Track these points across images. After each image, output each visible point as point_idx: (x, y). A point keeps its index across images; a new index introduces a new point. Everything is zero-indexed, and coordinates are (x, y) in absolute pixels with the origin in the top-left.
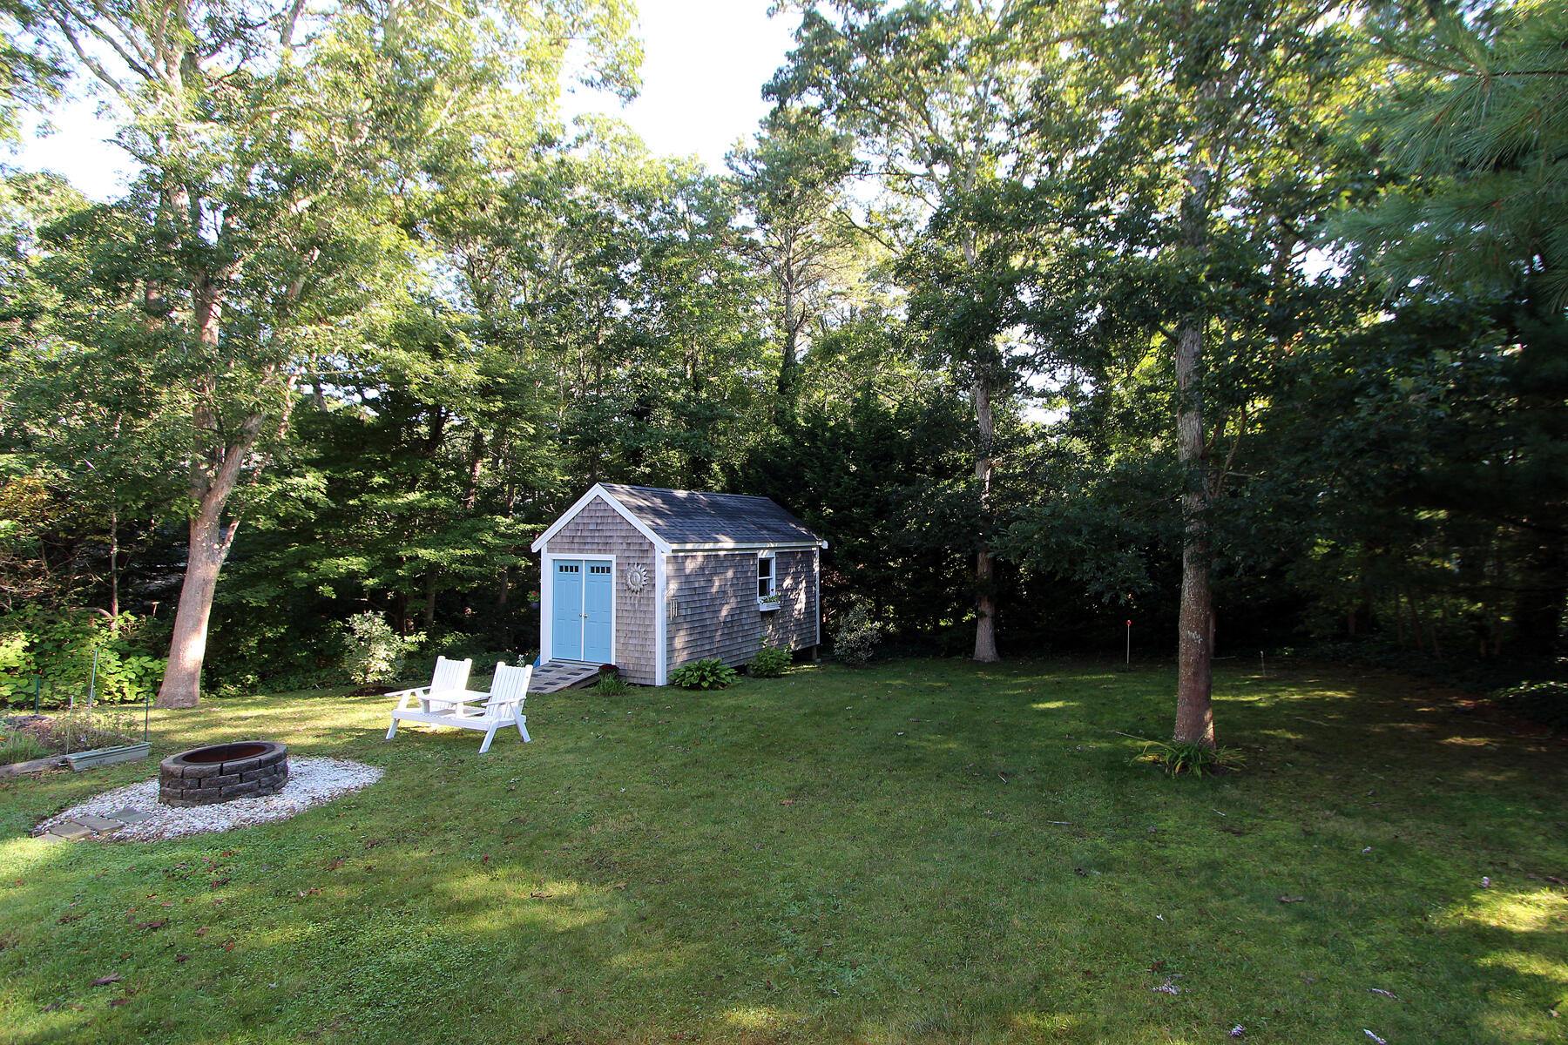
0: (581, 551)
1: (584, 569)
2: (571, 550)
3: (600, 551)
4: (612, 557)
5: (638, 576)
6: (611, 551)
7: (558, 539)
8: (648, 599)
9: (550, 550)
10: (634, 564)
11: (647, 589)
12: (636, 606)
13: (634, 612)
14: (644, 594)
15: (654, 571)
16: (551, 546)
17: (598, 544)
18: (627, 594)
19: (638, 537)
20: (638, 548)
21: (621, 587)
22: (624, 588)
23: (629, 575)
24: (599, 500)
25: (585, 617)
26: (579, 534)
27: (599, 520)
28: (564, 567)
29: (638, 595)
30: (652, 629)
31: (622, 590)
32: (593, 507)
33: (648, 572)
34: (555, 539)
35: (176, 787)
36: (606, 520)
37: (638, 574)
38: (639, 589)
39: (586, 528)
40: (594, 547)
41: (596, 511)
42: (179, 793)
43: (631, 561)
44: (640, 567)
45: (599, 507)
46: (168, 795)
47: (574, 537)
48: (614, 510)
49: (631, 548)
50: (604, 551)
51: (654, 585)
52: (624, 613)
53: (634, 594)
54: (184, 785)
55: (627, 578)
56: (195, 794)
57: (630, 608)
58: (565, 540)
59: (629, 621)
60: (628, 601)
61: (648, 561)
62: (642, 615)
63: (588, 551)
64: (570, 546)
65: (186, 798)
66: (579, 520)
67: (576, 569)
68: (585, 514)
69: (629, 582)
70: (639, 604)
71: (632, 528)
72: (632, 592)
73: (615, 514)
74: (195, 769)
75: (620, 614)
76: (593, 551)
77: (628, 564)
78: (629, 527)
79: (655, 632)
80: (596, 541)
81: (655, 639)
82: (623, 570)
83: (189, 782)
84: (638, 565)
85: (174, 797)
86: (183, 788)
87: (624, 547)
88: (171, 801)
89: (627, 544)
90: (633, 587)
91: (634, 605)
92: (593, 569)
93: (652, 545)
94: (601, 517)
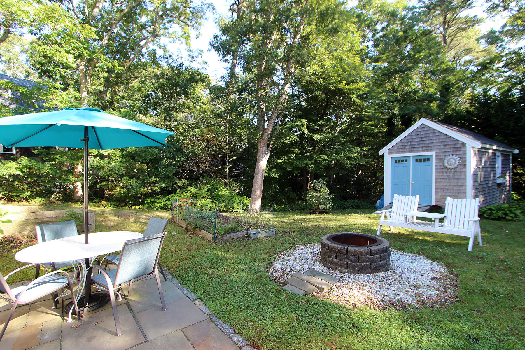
0: (410, 152)
1: (411, 161)
2: (405, 152)
3: (423, 151)
4: (433, 153)
6: (431, 150)
7: (396, 148)
8: (461, 172)
10: (450, 155)
11: (460, 167)
12: (451, 176)
13: (449, 179)
14: (458, 170)
15: (465, 158)
16: (391, 151)
17: (423, 147)
18: (444, 171)
19: (453, 141)
20: (452, 146)
21: (439, 167)
22: (442, 168)
23: (446, 161)
24: (423, 126)
25: (412, 183)
26: (409, 144)
27: (423, 136)
28: (397, 161)
29: (452, 171)
30: (464, 188)
31: (440, 169)
32: (419, 130)
33: (461, 158)
34: (393, 148)
35: (342, 260)
36: (428, 135)
37: (453, 160)
38: (454, 167)
39: (414, 140)
40: (420, 149)
41: (421, 131)
42: (345, 264)
43: (447, 154)
44: (454, 156)
45: (423, 130)
46: (336, 264)
47: (406, 146)
48: (434, 130)
49: (447, 147)
50: (427, 150)
51: (465, 165)
52: (442, 180)
53: (450, 170)
54: (349, 259)
55: (444, 163)
56: (356, 266)
57: (446, 177)
58: (400, 148)
59: (445, 184)
60: (445, 174)
61: (461, 153)
62: (456, 181)
63: (414, 151)
64: (403, 150)
65: (349, 268)
66: (409, 138)
67: (406, 161)
68: (414, 134)
69: (446, 165)
70: (454, 175)
71: (448, 137)
72: (448, 169)
73: (435, 131)
74: (356, 250)
75: (439, 181)
76: (418, 151)
77: (445, 155)
78: (445, 137)
79: (466, 189)
80: (421, 146)
81: (466, 193)
82: (441, 159)
83: (352, 258)
84: (453, 155)
85: (341, 266)
86: (348, 261)
87: (442, 147)
88: (339, 268)
89: (444, 145)
90: (449, 167)
91: (449, 176)
92: (418, 160)
93: (463, 144)
94: (427, 134)
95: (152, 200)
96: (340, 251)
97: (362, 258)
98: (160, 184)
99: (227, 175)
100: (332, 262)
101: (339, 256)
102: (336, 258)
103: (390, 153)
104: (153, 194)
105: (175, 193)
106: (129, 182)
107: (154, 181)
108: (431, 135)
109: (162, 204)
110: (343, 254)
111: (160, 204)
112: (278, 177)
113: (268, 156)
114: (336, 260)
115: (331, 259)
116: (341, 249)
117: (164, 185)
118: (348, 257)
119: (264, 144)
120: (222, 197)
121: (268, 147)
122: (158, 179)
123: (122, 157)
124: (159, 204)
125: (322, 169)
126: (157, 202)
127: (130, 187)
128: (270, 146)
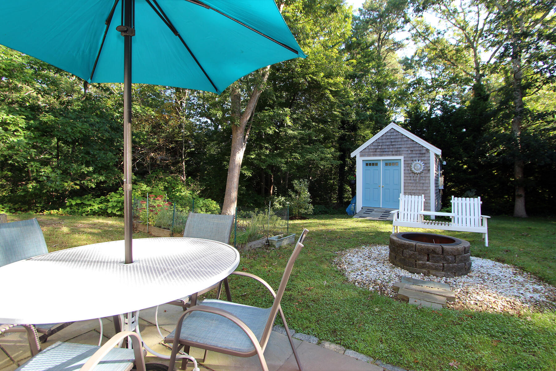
0: (381, 155)
1: (381, 164)
2: (375, 155)
3: (393, 155)
4: (402, 158)
5: (418, 166)
6: (400, 155)
7: (367, 150)
8: (425, 177)
9: (361, 156)
10: (416, 160)
11: (424, 172)
12: (418, 180)
13: (416, 184)
14: (423, 175)
15: (429, 163)
16: (362, 154)
17: (392, 151)
18: (411, 175)
19: (418, 147)
20: (418, 152)
21: (407, 172)
22: (409, 172)
23: (413, 166)
24: (392, 131)
25: (382, 187)
26: (380, 147)
27: (393, 140)
28: (368, 164)
29: (419, 175)
30: (428, 192)
31: (408, 173)
32: (389, 134)
33: (425, 164)
34: (365, 151)
35: (437, 262)
36: (397, 140)
37: (419, 165)
38: (420, 172)
39: (384, 144)
40: (390, 153)
41: (390, 136)
42: (441, 266)
43: (414, 159)
44: (420, 161)
45: (392, 134)
46: (429, 267)
47: (377, 149)
48: (402, 135)
49: (414, 152)
50: (396, 155)
51: (429, 170)
52: (409, 184)
53: (416, 175)
54: (446, 260)
55: (412, 167)
56: (453, 267)
57: (413, 182)
58: (371, 151)
59: (413, 188)
60: (412, 178)
61: (425, 158)
62: (421, 185)
63: (385, 155)
64: (374, 153)
65: (446, 270)
66: (380, 141)
67: (377, 164)
68: (384, 138)
69: (413, 169)
70: (420, 180)
71: (414, 143)
72: (415, 174)
73: (404, 137)
74: (453, 248)
75: (407, 185)
76: (388, 155)
77: (412, 160)
78: (412, 143)
79: (430, 193)
80: (391, 150)
81: (430, 197)
82: (408, 164)
83: (450, 258)
84: (418, 160)
85: (436, 269)
86: (444, 262)
87: (409, 152)
88: (434, 272)
89: (411, 150)
90: (416, 171)
91: (416, 180)
92: (388, 163)
93: (428, 150)
94: (396, 138)
95: (79, 201)
96: (434, 251)
97: (458, 257)
98: (95, 176)
99: (183, 171)
100: (423, 266)
101: (433, 257)
102: (428, 260)
103: (362, 155)
104: (83, 192)
105: (115, 192)
106: (42, 170)
107: (86, 172)
108: (399, 140)
109: (96, 207)
110: (438, 254)
111: (91, 208)
112: (251, 175)
113: (244, 149)
114: (428, 263)
115: (420, 262)
116: (435, 249)
117: (102, 178)
118: (444, 257)
119: (241, 133)
120: (182, 198)
121: (245, 137)
122: (91, 169)
123: (28, 128)
124: (89, 208)
125: (294, 169)
126: (86, 205)
127: (45, 178)
128: (247, 137)
